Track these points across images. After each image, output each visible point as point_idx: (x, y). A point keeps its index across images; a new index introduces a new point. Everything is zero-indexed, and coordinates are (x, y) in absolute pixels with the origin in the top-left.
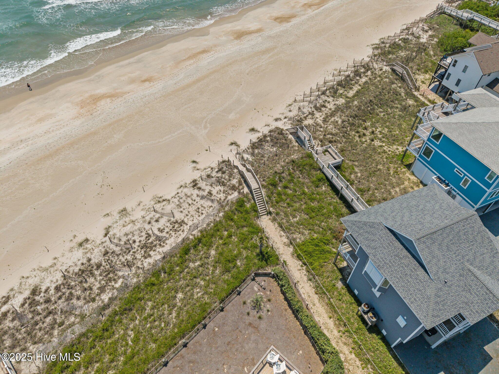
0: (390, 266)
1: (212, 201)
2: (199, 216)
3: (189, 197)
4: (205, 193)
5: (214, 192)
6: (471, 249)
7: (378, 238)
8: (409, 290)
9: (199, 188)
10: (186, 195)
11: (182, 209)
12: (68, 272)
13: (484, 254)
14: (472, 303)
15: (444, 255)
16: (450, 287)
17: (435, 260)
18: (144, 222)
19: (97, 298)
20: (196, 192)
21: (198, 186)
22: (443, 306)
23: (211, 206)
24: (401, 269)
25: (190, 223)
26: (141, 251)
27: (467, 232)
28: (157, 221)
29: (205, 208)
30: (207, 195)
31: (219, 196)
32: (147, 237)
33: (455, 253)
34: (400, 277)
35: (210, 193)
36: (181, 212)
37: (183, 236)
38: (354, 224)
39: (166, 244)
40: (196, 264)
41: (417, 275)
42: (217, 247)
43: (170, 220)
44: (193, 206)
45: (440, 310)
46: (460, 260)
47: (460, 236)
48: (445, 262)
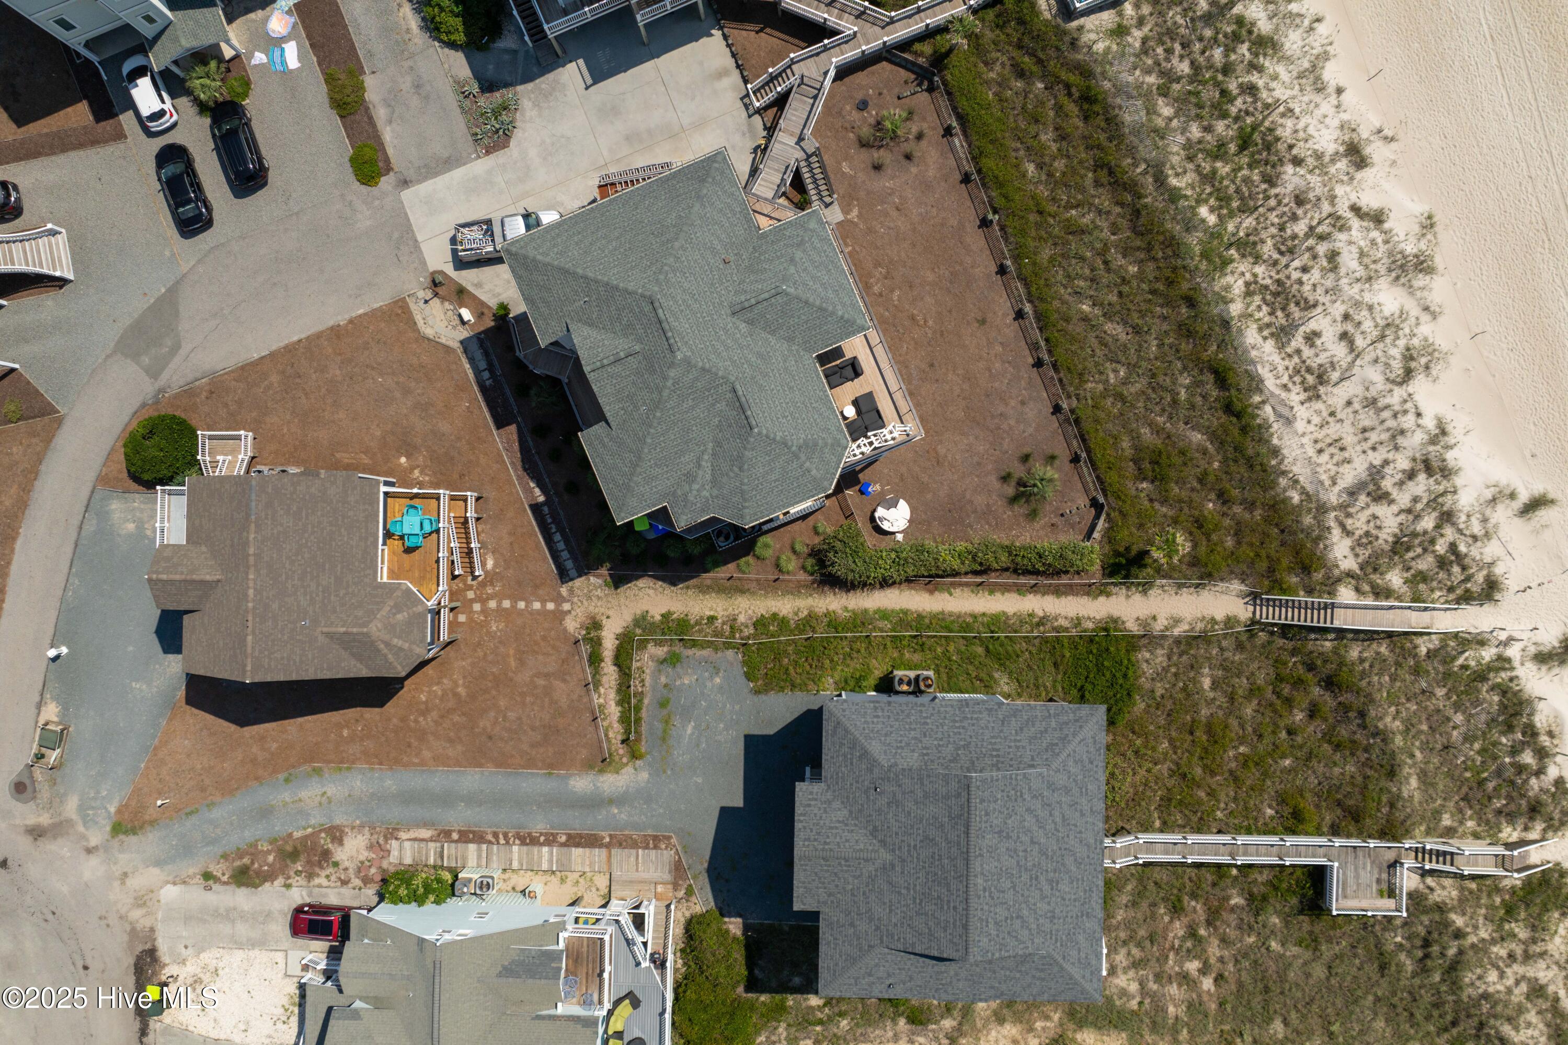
0: (955, 721)
1: (1352, 493)
2: (1316, 442)
3: (1394, 437)
4: (1387, 484)
5: (1382, 510)
6: (908, 889)
7: (1019, 741)
8: (897, 720)
9: (1411, 475)
10: (1402, 432)
11: (1357, 406)
12: (1283, 115)
13: (891, 911)
14: (825, 812)
15: (921, 821)
16: (866, 792)
17: (920, 794)
18: (1357, 304)
19: (1190, 166)
20: (1403, 463)
21: (1422, 477)
22: (845, 755)
23: (1334, 483)
24: (940, 735)
25: (1302, 412)
26: (1271, 277)
27: (942, 908)
28: (1344, 336)
29: (1337, 464)
30: (1379, 488)
31: (1364, 516)
32: (1306, 300)
33: (915, 846)
34: (927, 724)
35: (1381, 497)
36: (1349, 403)
37: (1270, 383)
38: (1076, 721)
39: (1265, 338)
40: (1183, 391)
41: (913, 751)
42: (1205, 452)
43: (1334, 369)
44: (1356, 439)
45: (842, 744)
46: (900, 848)
47: (939, 884)
48: (909, 813)
